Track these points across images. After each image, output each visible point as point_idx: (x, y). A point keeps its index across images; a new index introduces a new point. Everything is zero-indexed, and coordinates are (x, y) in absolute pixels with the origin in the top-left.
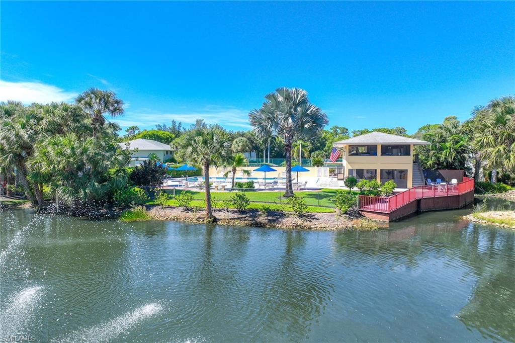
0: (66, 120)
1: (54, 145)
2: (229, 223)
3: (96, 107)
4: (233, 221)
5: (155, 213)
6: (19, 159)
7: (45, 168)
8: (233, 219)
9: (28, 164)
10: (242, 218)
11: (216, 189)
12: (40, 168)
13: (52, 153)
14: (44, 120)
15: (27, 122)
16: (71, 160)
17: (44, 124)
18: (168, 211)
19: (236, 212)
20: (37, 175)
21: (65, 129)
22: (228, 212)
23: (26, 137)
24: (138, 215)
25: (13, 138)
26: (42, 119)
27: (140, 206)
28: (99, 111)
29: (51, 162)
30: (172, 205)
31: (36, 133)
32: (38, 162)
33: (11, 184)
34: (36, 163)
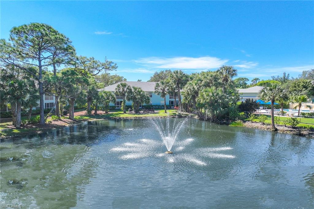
0: (212, 81)
1: (205, 92)
2: (284, 132)
3: (224, 74)
4: (286, 131)
5: (248, 124)
6: (194, 97)
7: (202, 101)
8: (287, 131)
9: (196, 100)
10: (292, 130)
11: (288, 115)
12: (200, 101)
13: (205, 95)
14: (203, 82)
15: (197, 82)
16: (212, 98)
17: (203, 83)
18: (254, 124)
19: (290, 127)
20: (199, 104)
21: (211, 85)
22: (286, 127)
23: (196, 88)
24: (238, 124)
25: (192, 89)
26: (203, 81)
27: (240, 120)
28: (226, 76)
29: (204, 99)
30: (257, 121)
31: (200, 87)
32: (200, 99)
33: (191, 107)
34: (199, 99)
